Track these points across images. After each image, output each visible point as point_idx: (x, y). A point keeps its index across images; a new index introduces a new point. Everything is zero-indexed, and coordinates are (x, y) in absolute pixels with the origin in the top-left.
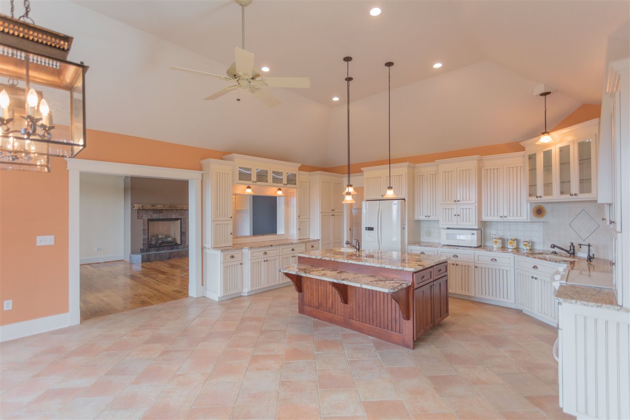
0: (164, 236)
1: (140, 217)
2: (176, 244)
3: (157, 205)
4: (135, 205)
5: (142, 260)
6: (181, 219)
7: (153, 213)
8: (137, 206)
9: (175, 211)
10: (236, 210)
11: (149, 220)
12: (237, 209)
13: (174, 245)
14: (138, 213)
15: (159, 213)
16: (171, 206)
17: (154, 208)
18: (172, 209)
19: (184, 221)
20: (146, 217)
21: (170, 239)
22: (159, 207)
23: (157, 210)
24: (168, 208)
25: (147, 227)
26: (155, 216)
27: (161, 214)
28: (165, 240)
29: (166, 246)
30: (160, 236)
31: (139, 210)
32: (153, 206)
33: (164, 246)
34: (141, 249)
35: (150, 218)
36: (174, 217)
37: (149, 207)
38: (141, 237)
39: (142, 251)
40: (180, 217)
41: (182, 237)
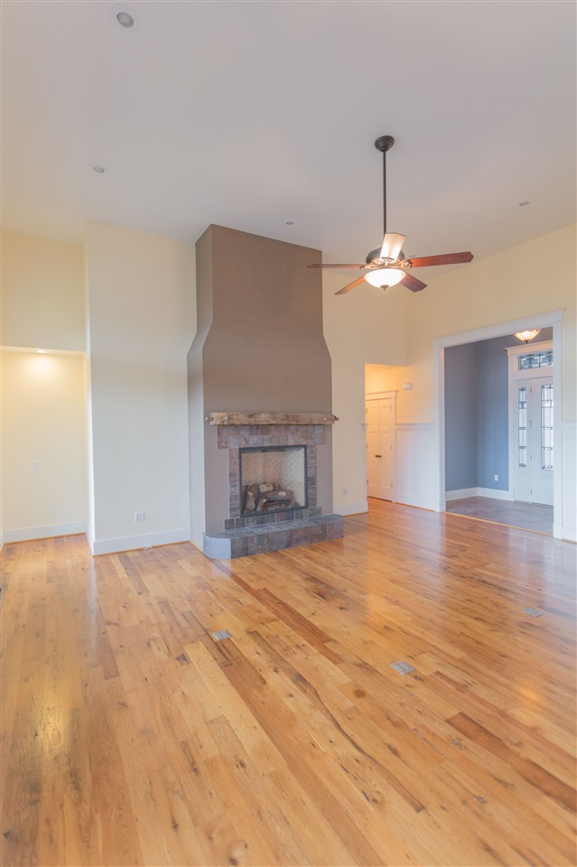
0: (271, 488)
1: (223, 444)
2: (297, 507)
3: (259, 413)
4: (214, 415)
5: (233, 552)
6: (305, 447)
7: (250, 434)
8: (218, 417)
9: (293, 428)
10: (396, 424)
11: (242, 450)
12: (398, 422)
13: (292, 510)
14: (219, 434)
15: (262, 433)
16: (287, 416)
17: (252, 421)
18: (290, 424)
19: (312, 452)
20: (235, 443)
21: (283, 494)
22: (263, 418)
23: (258, 426)
24: (281, 422)
25: (238, 468)
26: (254, 441)
27: (266, 437)
28: (272, 496)
29: (278, 511)
30: (264, 489)
31: (221, 426)
32: (250, 416)
33: (273, 512)
34: (226, 521)
35: (243, 445)
36: (291, 442)
37: (243, 419)
38: (228, 492)
39: (229, 524)
40: (305, 443)
41: (309, 491)
